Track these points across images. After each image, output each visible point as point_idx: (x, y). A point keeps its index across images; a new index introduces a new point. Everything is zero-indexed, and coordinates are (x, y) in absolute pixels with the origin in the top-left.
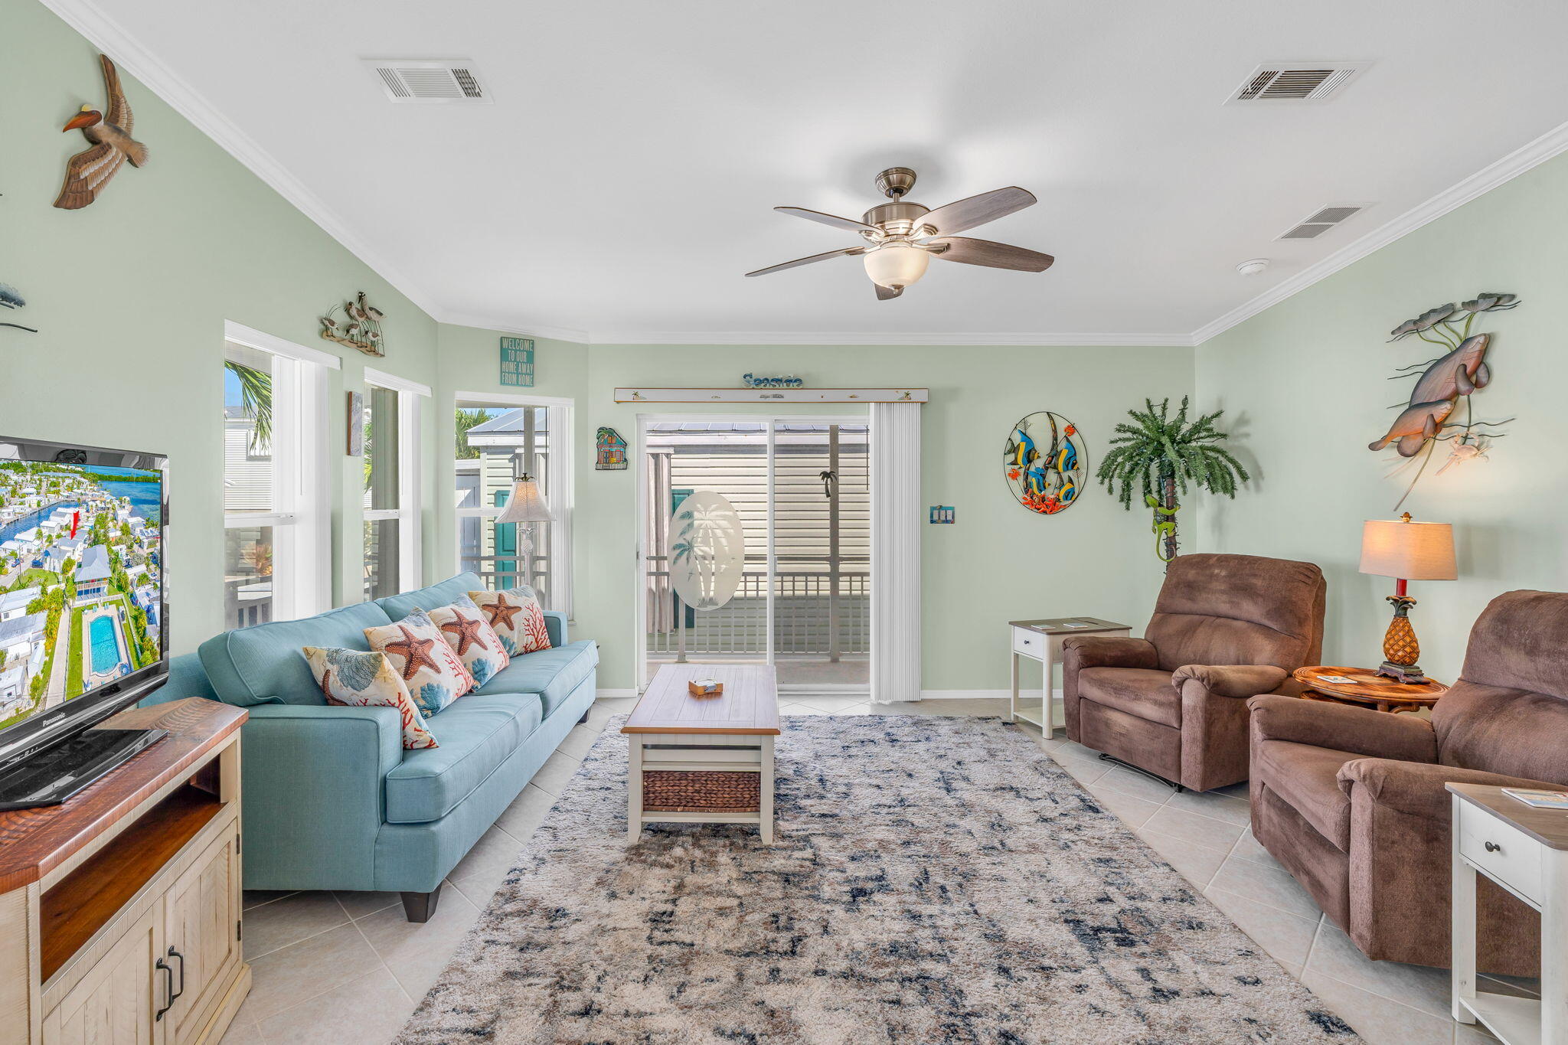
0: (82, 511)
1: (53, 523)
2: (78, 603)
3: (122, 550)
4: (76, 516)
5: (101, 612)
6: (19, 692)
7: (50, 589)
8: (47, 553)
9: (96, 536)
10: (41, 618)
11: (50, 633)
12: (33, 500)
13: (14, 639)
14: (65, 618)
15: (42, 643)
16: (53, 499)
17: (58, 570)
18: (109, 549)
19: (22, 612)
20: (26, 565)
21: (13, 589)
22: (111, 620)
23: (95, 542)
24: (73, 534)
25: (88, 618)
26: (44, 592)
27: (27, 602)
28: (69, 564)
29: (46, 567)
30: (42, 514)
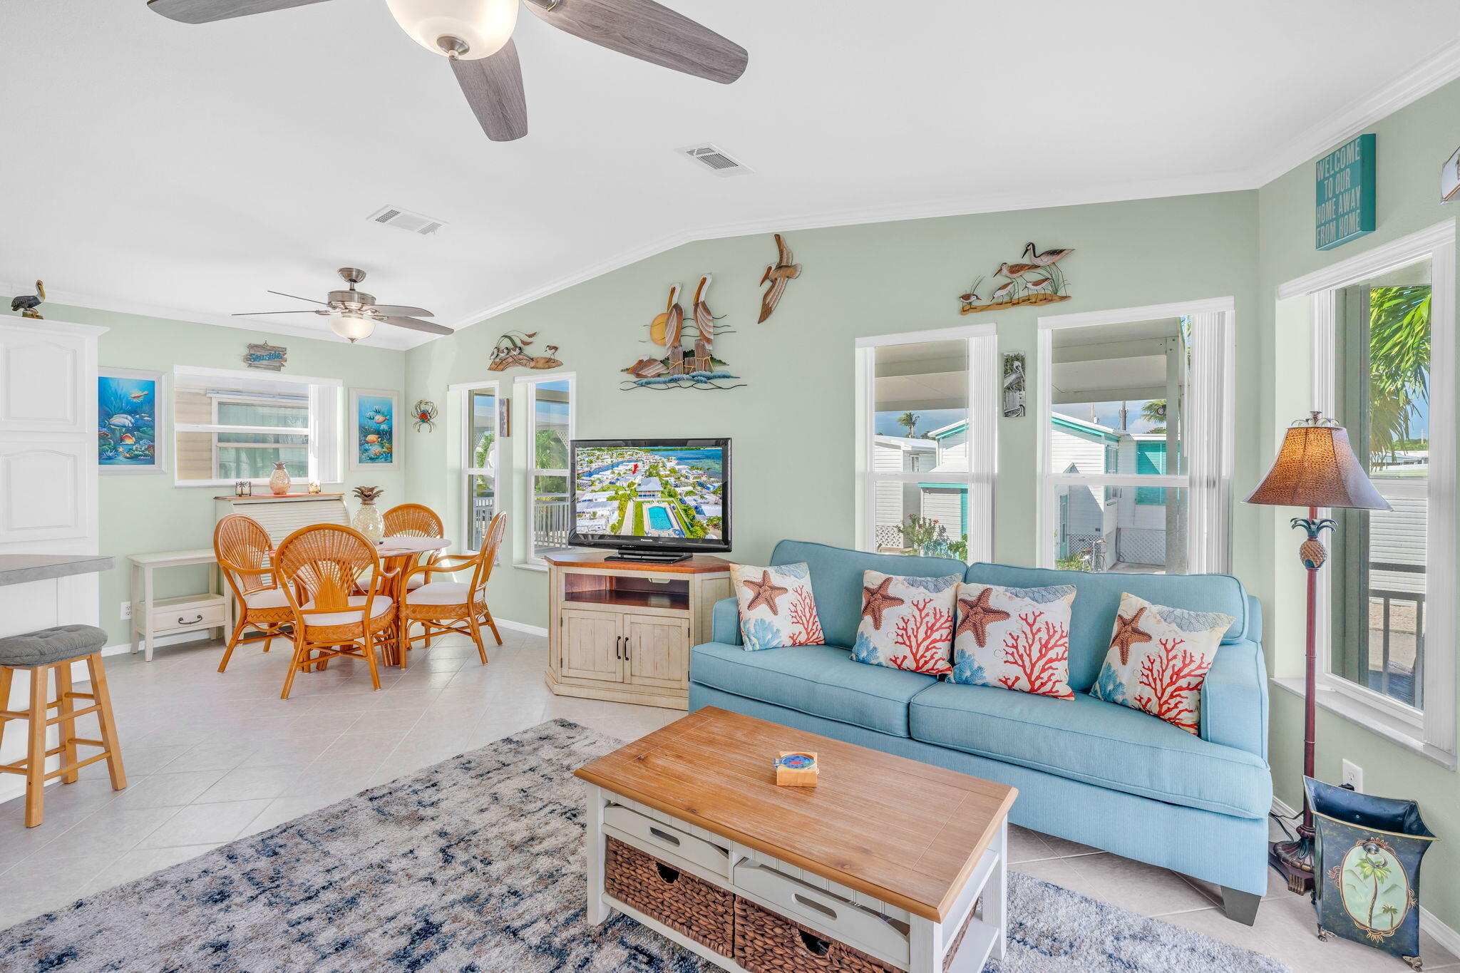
0: (640, 464)
1: (622, 468)
2: (639, 499)
3: (672, 480)
4: (636, 466)
5: (656, 504)
6: (604, 528)
7: (620, 493)
8: (618, 479)
9: (650, 473)
10: (616, 504)
11: (622, 509)
12: (609, 461)
13: (600, 509)
14: (630, 506)
15: (617, 513)
16: (620, 460)
17: (625, 485)
18: (661, 479)
19: (605, 500)
20: (606, 483)
21: (599, 491)
22: (665, 509)
23: (650, 475)
24: (634, 472)
25: (646, 507)
26: (616, 493)
27: (608, 496)
28: (633, 484)
29: (618, 484)
30: (613, 466)
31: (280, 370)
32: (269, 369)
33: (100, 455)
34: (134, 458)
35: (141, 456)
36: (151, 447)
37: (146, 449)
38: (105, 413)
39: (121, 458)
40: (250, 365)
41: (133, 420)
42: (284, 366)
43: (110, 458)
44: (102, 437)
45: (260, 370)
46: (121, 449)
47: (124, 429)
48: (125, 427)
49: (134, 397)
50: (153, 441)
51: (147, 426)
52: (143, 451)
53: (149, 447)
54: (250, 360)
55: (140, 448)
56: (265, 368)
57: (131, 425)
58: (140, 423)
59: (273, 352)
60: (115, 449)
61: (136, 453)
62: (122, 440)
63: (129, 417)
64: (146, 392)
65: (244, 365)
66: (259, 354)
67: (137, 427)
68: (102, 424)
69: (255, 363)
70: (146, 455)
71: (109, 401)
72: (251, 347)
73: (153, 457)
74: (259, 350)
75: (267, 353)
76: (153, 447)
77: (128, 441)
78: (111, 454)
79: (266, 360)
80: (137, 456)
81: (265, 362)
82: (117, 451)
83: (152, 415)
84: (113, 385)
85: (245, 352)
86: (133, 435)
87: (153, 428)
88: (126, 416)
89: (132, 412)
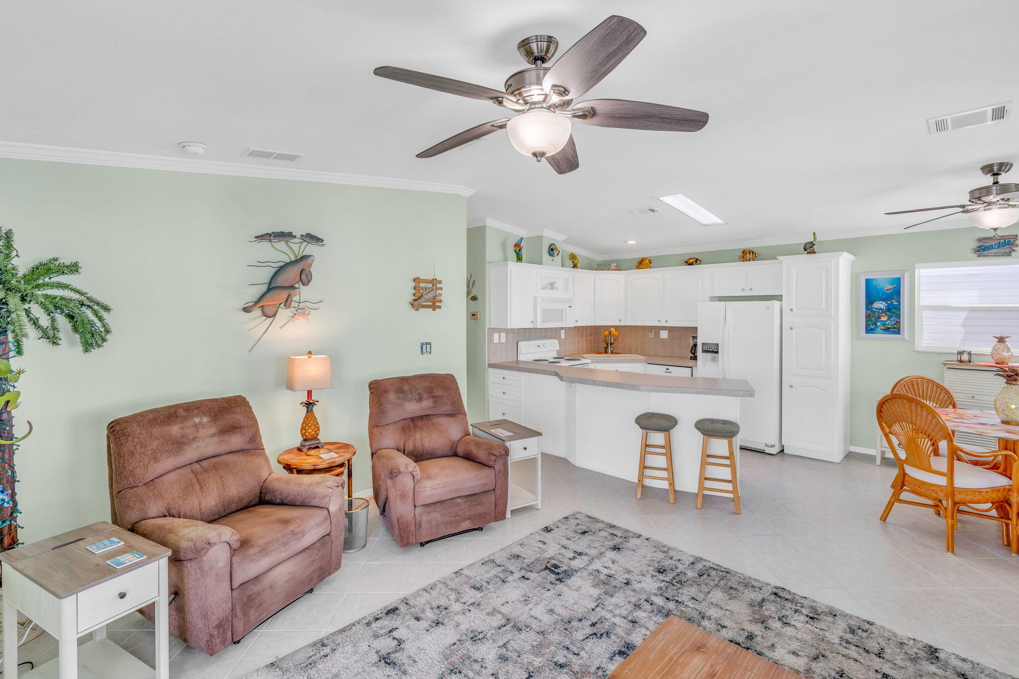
31: (1010, 255)
32: (999, 256)
33: (867, 327)
34: (887, 330)
35: (892, 328)
36: (898, 323)
37: (895, 324)
38: (869, 301)
39: (879, 329)
40: (979, 256)
41: (886, 305)
42: (1014, 251)
43: (872, 330)
44: (868, 317)
45: (989, 258)
46: (879, 324)
47: (880, 312)
48: (881, 309)
49: (888, 290)
50: (899, 318)
51: (896, 308)
52: (892, 325)
53: (897, 322)
54: (979, 251)
55: (890, 323)
56: (994, 256)
57: (885, 308)
58: (891, 307)
59: (1003, 241)
60: (875, 324)
61: (888, 326)
62: (879, 318)
63: (884, 303)
64: (894, 286)
65: (975, 255)
66: (987, 244)
67: (889, 309)
68: (867, 308)
69: (985, 252)
70: (894, 328)
71: (872, 293)
72: (979, 240)
73: (899, 329)
74: (988, 241)
75: (996, 242)
76: (899, 322)
77: (884, 319)
78: (873, 327)
79: (995, 248)
80: (889, 328)
81: (994, 251)
82: (876, 325)
83: (899, 301)
84: (874, 283)
85: (975, 245)
86: (886, 315)
87: (899, 309)
88: (881, 302)
89: (884, 300)
